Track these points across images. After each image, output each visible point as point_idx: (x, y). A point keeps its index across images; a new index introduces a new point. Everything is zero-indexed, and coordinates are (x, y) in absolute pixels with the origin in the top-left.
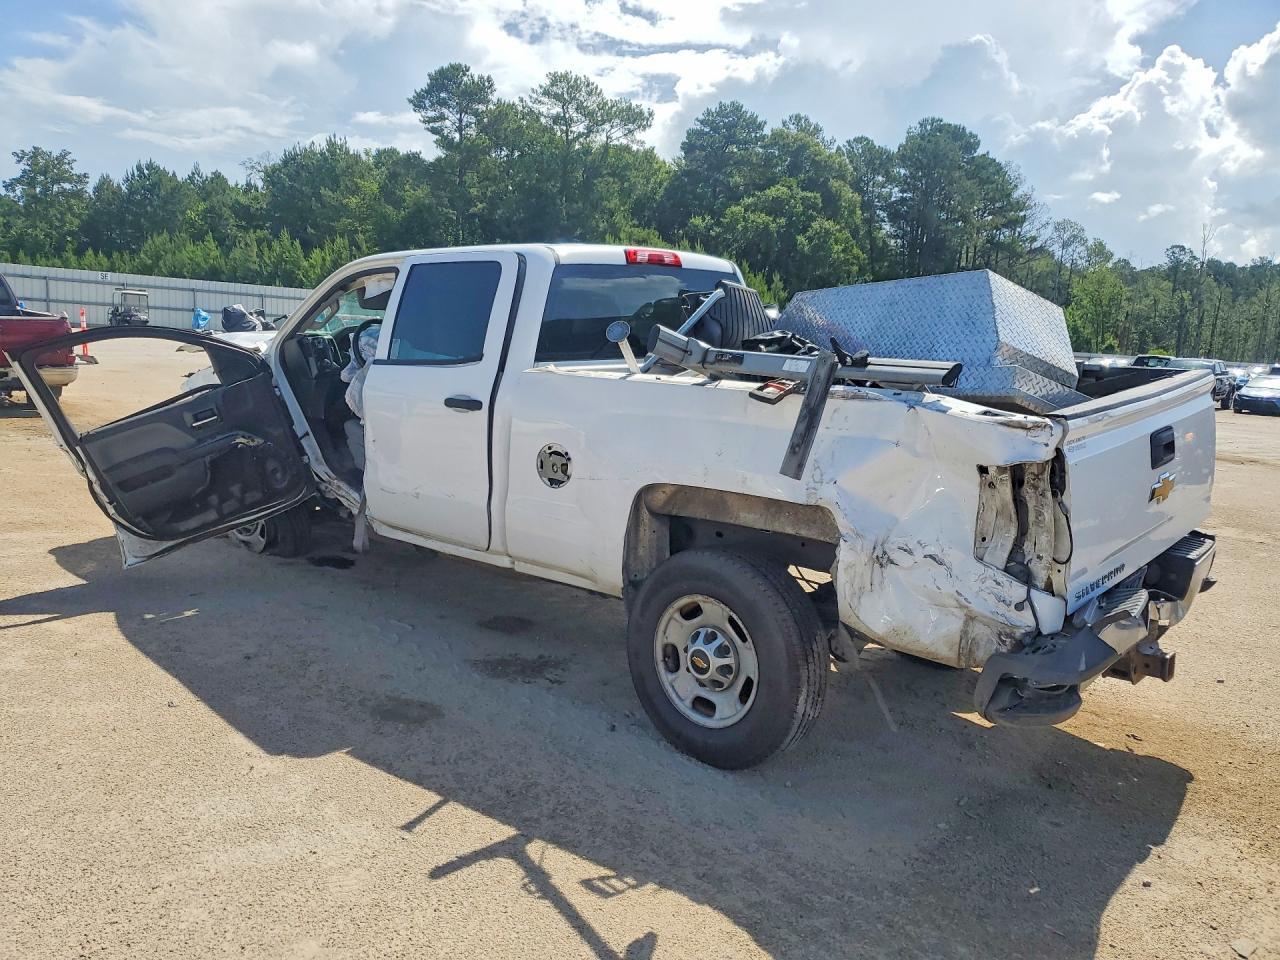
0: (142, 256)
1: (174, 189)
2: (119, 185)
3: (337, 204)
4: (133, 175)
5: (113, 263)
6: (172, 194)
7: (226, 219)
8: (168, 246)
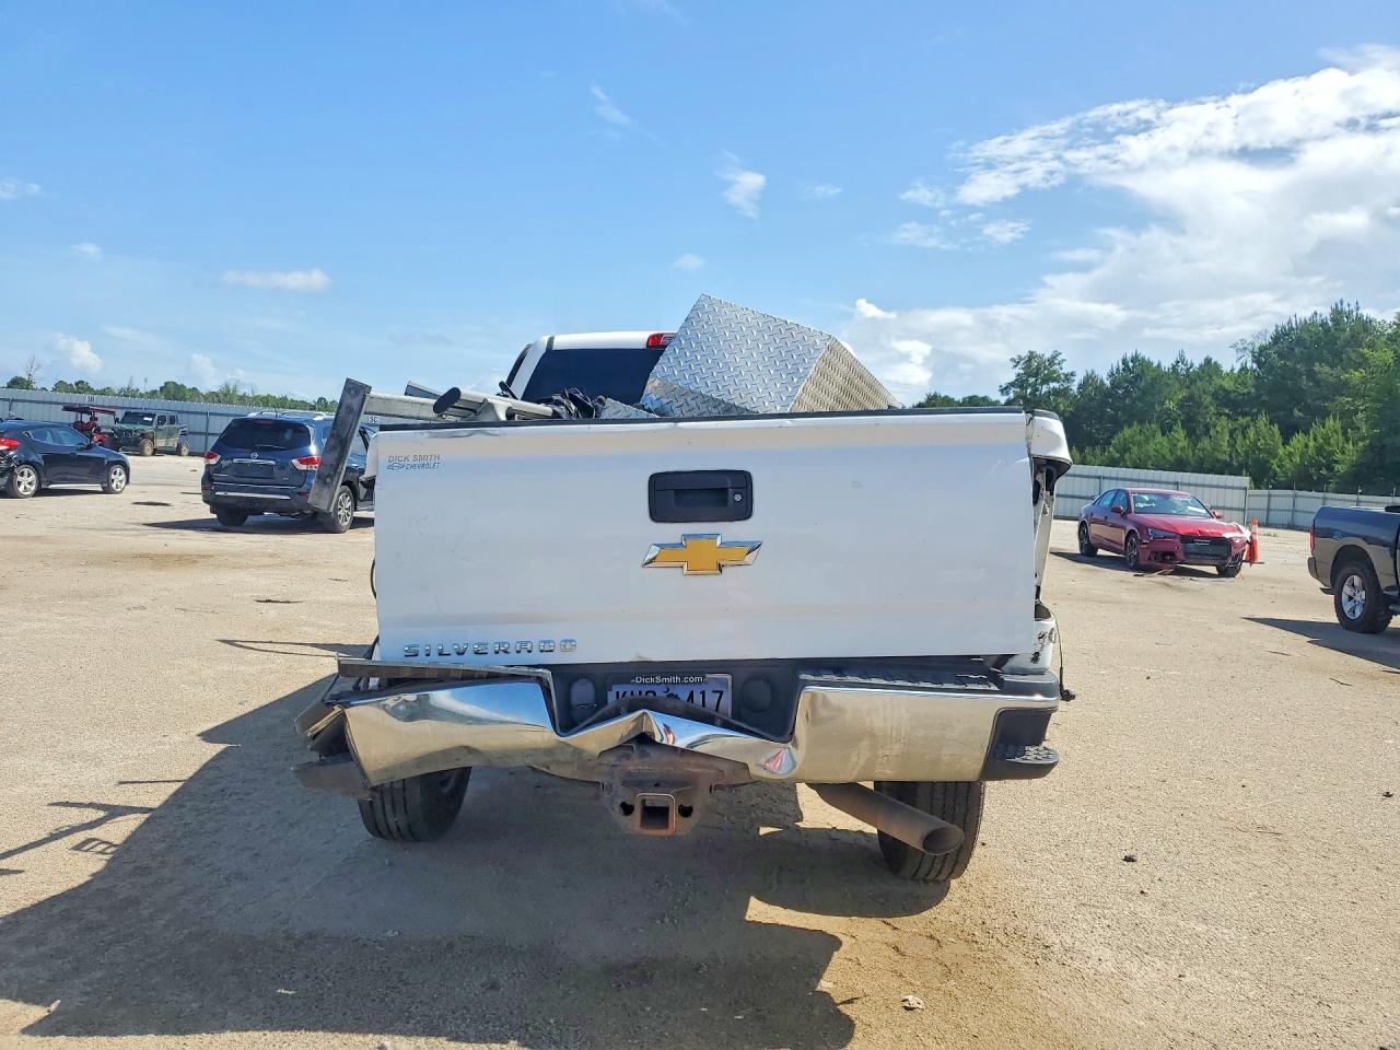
0: (1111, 449)
1: (1154, 379)
2: (1102, 381)
3: (1335, 381)
4: (1118, 370)
5: (1085, 457)
6: (1151, 384)
7: (1206, 407)
8: (1138, 438)
